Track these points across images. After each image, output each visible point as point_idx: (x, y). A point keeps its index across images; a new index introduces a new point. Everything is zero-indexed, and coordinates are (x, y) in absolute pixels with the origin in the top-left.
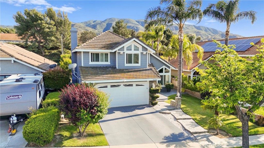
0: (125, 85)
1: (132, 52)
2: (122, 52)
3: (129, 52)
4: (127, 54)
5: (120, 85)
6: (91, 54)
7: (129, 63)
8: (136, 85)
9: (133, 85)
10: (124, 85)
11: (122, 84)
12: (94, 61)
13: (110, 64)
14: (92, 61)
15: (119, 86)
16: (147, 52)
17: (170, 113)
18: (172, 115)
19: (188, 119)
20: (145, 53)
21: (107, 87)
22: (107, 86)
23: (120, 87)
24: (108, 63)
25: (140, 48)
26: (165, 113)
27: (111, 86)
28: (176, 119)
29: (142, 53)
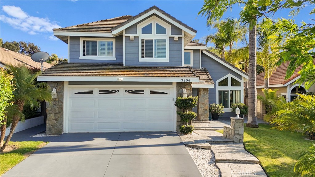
0: (129, 91)
1: (153, 36)
2: (132, 36)
3: (147, 37)
4: (143, 40)
5: (118, 91)
6: (84, 42)
7: (147, 56)
8: (151, 91)
9: (143, 91)
10: (126, 91)
11: (122, 88)
12: (88, 54)
15: (115, 92)
16: (180, 36)
17: (209, 148)
18: (212, 151)
19: (246, 163)
20: (176, 37)
21: (93, 93)
22: (93, 91)
23: (118, 93)
24: (113, 58)
25: (168, 28)
26: (198, 148)
27: (100, 91)
28: (214, 161)
29: (171, 39)
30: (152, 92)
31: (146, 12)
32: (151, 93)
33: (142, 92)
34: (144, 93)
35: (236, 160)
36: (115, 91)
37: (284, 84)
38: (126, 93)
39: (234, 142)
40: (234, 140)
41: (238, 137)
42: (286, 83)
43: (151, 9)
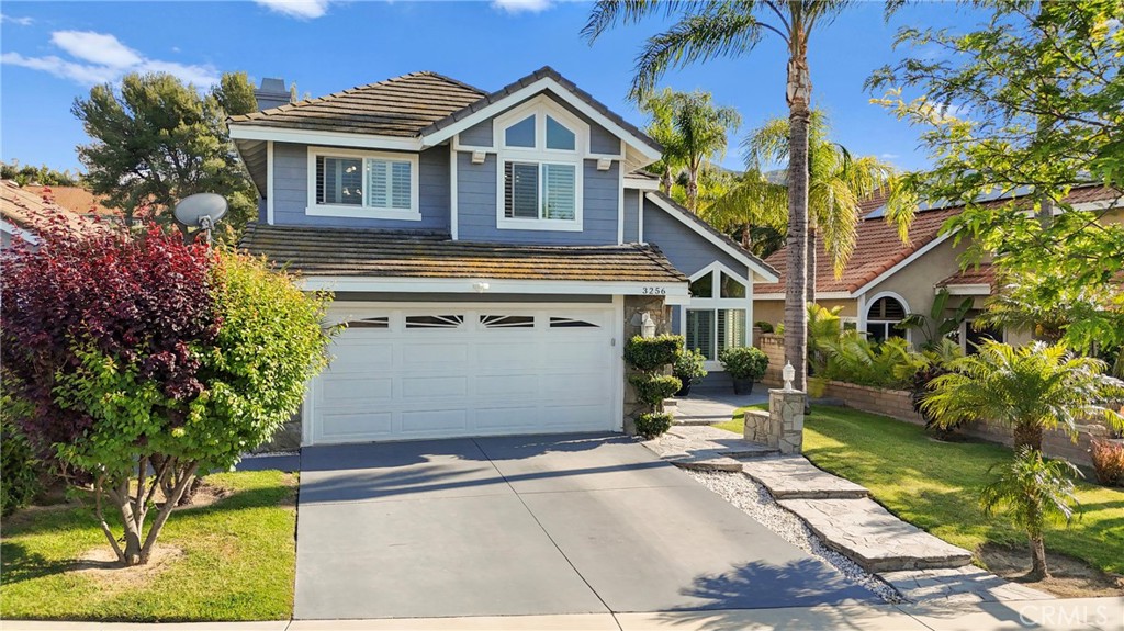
0: (491, 318)
1: (539, 154)
2: (479, 153)
3: (520, 155)
4: (508, 165)
5: (461, 317)
6: (320, 160)
7: (521, 213)
8: (552, 319)
9: (532, 319)
10: (482, 318)
11: (471, 311)
12: (332, 200)
13: (419, 217)
14: (319, 200)
15: (452, 320)
16: (616, 157)
17: (737, 469)
18: (747, 476)
19: (842, 498)
20: (605, 161)
21: (386, 325)
22: (387, 319)
23: (461, 326)
24: (412, 213)
25: (582, 133)
26: (709, 469)
27: (409, 319)
28: (770, 496)
29: (590, 165)
30: (556, 323)
31: (523, 83)
32: (552, 325)
33: (527, 321)
34: (532, 326)
35: (820, 491)
36: (452, 318)
37: (852, 293)
38: (483, 325)
39: (780, 453)
40: (781, 447)
41: (790, 439)
42: (858, 287)
43: (537, 75)
